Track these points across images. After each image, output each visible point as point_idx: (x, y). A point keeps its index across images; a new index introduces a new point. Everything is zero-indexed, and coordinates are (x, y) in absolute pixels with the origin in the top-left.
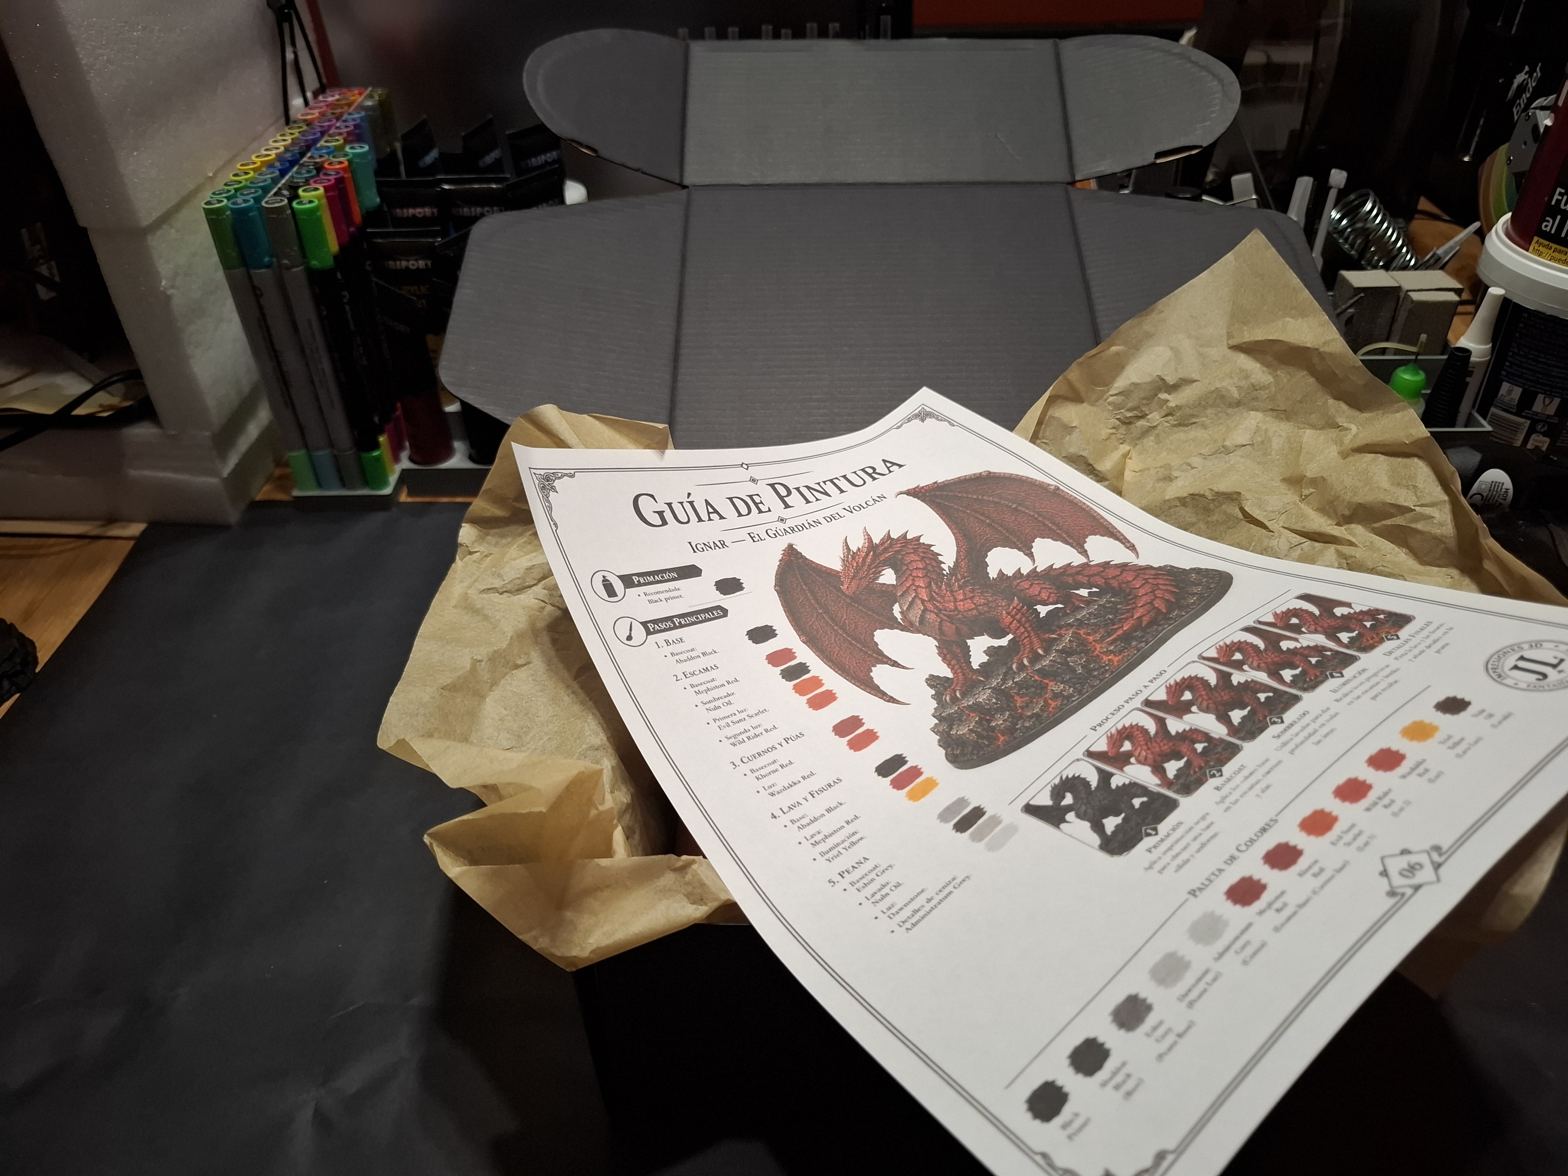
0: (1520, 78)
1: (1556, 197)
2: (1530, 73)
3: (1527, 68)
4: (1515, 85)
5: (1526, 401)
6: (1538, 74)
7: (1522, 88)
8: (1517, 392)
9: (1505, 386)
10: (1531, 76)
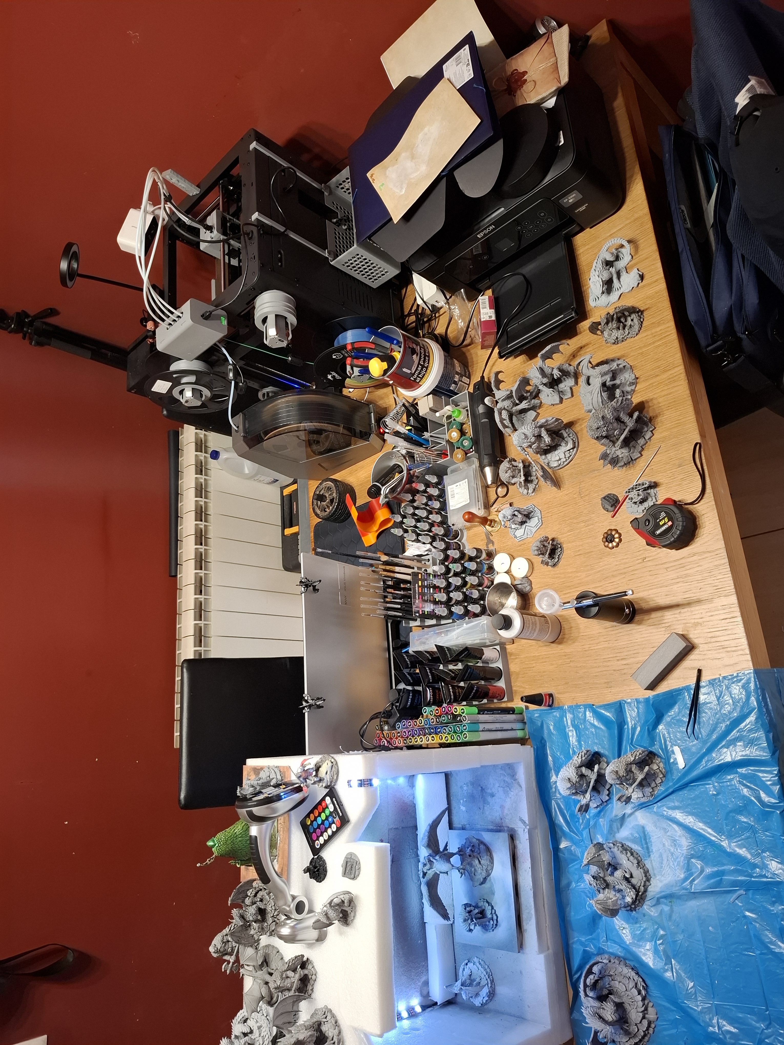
1: (413, 378)
5: (455, 383)
8: (453, 385)
9: (451, 388)
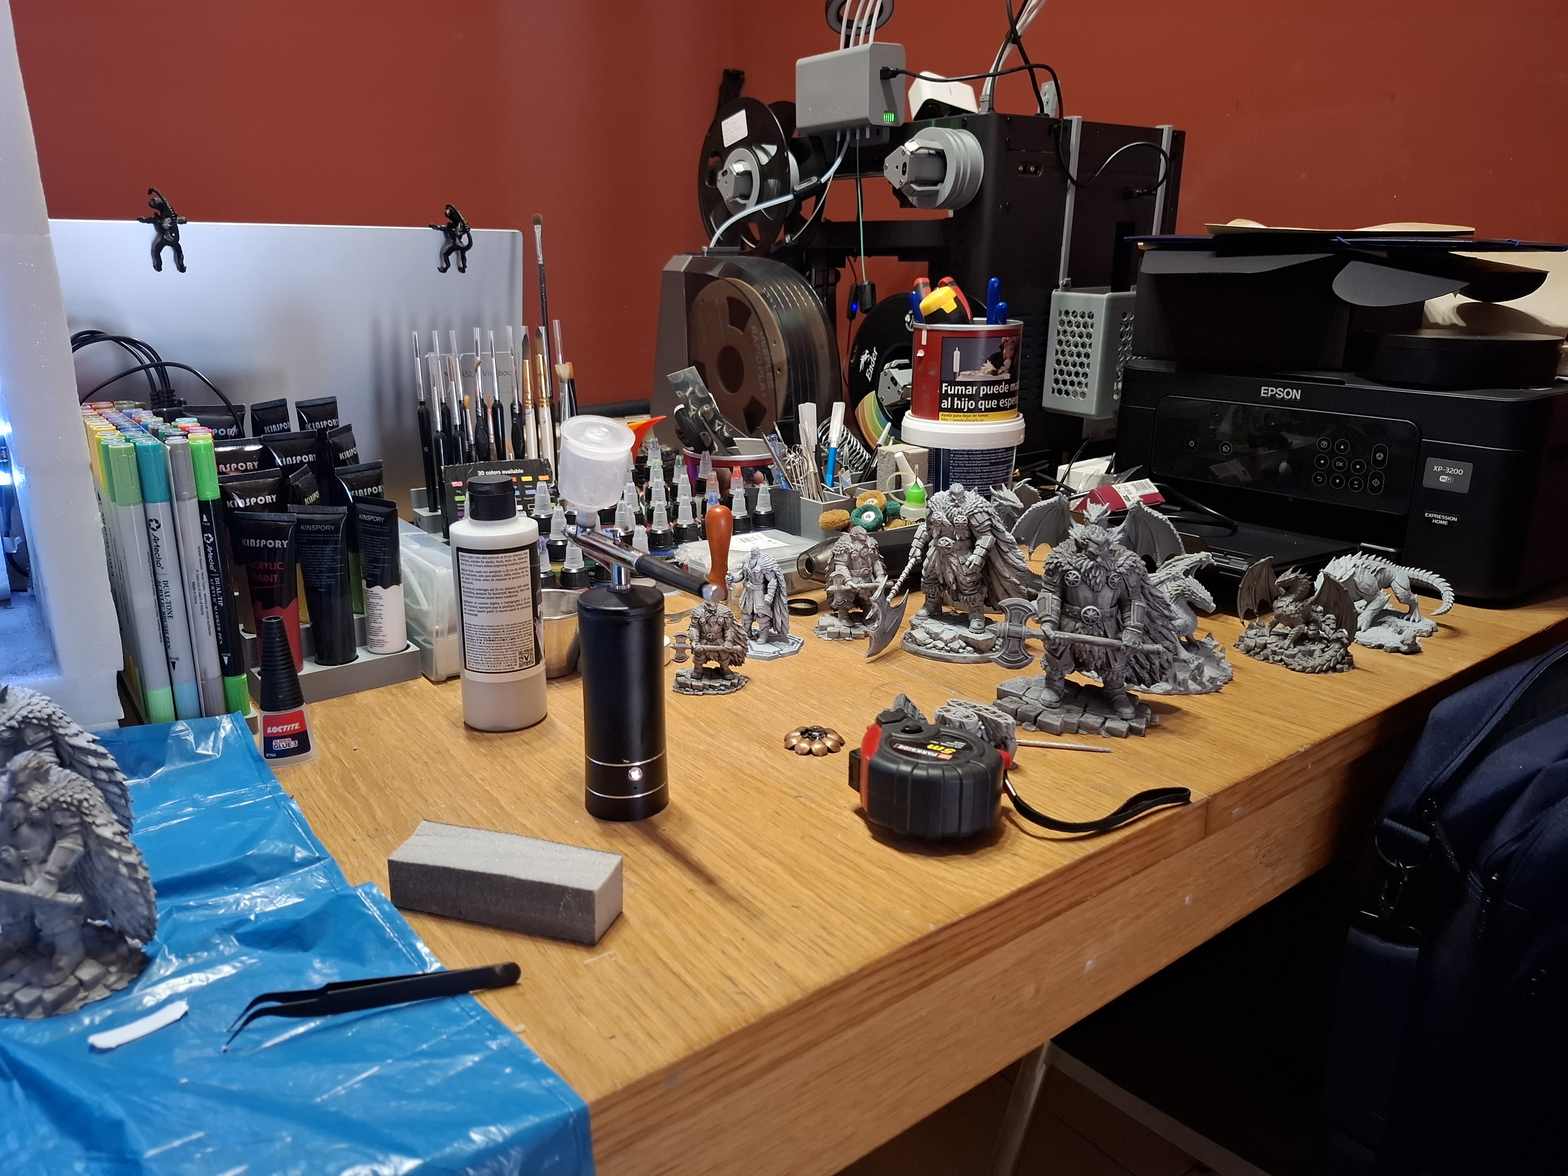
0: (864, 358)
1: (944, 389)
2: (871, 353)
3: (867, 352)
4: (862, 362)
6: (875, 353)
7: (867, 364)
10: (871, 355)
